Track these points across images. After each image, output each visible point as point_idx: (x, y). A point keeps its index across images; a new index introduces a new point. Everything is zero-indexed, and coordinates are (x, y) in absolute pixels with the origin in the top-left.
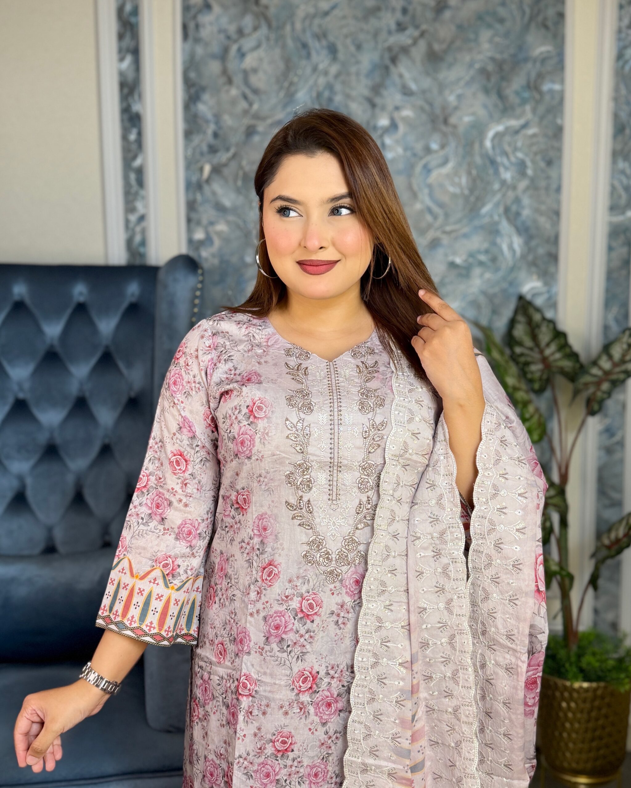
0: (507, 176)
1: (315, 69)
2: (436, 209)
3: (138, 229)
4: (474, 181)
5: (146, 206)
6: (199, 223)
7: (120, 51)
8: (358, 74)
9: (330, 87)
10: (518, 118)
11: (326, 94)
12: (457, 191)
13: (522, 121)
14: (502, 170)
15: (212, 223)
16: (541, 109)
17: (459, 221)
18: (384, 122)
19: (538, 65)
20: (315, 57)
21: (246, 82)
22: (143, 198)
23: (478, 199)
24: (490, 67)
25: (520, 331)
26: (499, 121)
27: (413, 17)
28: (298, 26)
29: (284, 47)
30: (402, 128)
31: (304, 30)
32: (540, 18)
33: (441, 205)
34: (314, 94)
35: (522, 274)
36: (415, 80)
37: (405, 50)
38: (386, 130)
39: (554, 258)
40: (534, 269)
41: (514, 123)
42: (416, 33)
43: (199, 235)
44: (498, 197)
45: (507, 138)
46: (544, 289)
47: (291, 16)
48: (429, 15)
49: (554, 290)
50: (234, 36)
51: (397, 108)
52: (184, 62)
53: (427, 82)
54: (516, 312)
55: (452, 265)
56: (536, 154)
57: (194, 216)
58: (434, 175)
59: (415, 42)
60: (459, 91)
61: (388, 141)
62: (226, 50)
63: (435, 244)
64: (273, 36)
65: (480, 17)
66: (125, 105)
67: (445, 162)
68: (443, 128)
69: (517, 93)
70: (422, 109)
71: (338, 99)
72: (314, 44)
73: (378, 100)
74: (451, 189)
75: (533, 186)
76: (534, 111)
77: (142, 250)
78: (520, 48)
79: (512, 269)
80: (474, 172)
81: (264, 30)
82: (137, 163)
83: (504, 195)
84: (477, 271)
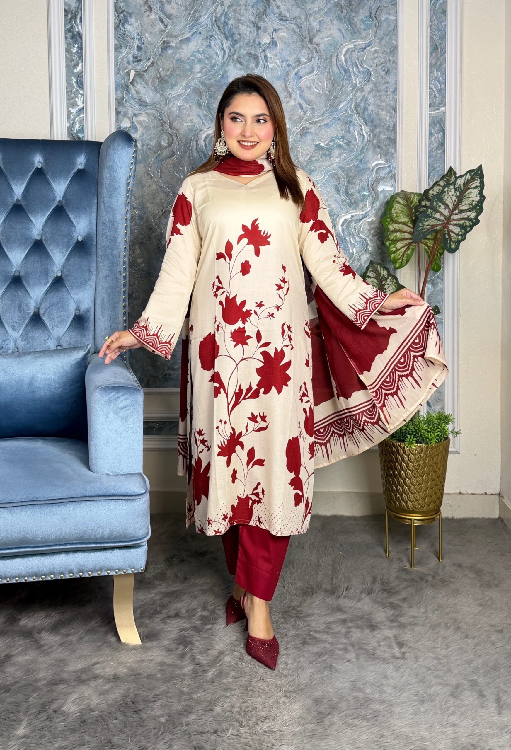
0: (357, 81)
2: (305, 105)
3: (78, 120)
4: (333, 84)
5: (85, 102)
6: (125, 115)
8: (246, 5)
9: (225, 14)
10: (363, 39)
11: (223, 19)
12: (321, 92)
13: (367, 42)
14: (353, 77)
15: (135, 115)
16: (380, 33)
18: (266, 40)
21: (162, 10)
22: (82, 95)
23: (336, 98)
26: (350, 41)
30: (280, 45)
33: (309, 103)
34: (214, 19)
35: (370, 154)
36: (288, 10)
38: (268, 46)
39: (394, 142)
40: (378, 150)
41: (361, 43)
43: (126, 124)
44: (350, 97)
45: (356, 54)
46: (386, 165)
49: (394, 165)
51: (276, 31)
53: (297, 12)
55: (318, 147)
56: (378, 65)
58: (304, 79)
61: (269, 55)
63: (305, 132)
66: (68, 26)
67: (312, 71)
68: (310, 46)
69: (363, 21)
70: (294, 31)
73: (261, 24)
74: (316, 91)
75: (376, 88)
76: (375, 34)
79: (363, 150)
80: (333, 79)
83: (355, 95)
84: (336, 152)
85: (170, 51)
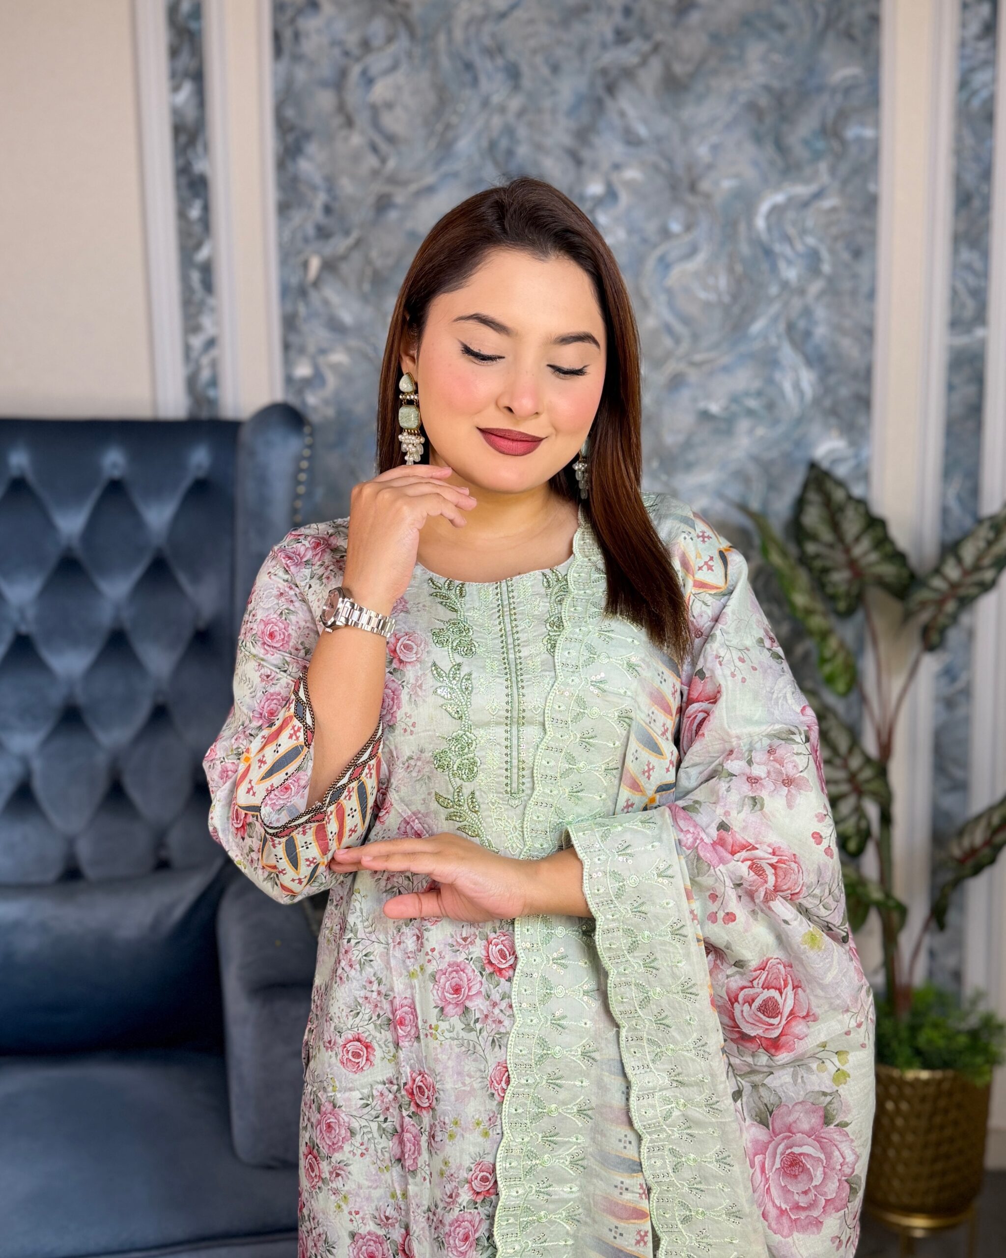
0: (791, 274)
1: (485, 103)
2: (678, 327)
3: (205, 361)
4: (739, 282)
5: (217, 323)
6: (302, 350)
7: (173, 75)
8: (554, 111)
9: (509, 131)
10: (807, 181)
11: (504, 143)
12: (712, 297)
13: (813, 188)
14: (782, 265)
15: (323, 351)
16: (844, 168)
17: (716, 346)
18: (595, 188)
19: (839, 98)
20: (485, 85)
21: (376, 123)
22: (213, 310)
23: (745, 310)
24: (764, 101)
25: (813, 517)
26: (777, 188)
27: (642, 21)
28: (459, 34)
29: (436, 68)
30: (625, 198)
31: (467, 42)
32: (842, 24)
33: (686, 320)
34: (485, 143)
35: (815, 429)
36: (645, 121)
37: (628, 73)
38: (599, 202)
39: (864, 404)
40: (833, 421)
41: (801, 190)
42: (646, 47)
43: (303, 370)
44: (775, 308)
45: (791, 215)
46: (849, 452)
47: (448, 18)
48: (667, 18)
49: (865, 453)
50: (356, 51)
51: (617, 167)
52: (276, 93)
53: (663, 124)
54: (805, 487)
55: (705, 416)
56: (836, 239)
57: (294, 339)
58: (676, 272)
59: (644, 61)
60: (714, 139)
61: (602, 219)
62: (343, 74)
63: (676, 382)
64: (418, 51)
65: (746, 22)
66: (181, 162)
67: (693, 251)
68: (690, 199)
69: (806, 143)
70: (656, 168)
71: (523, 151)
72: (484, 64)
73: (586, 154)
74: (703, 295)
75: (832, 290)
76: (833, 171)
77: (211, 393)
78: (811, 70)
79: (800, 421)
80: (739, 268)
81: (403, 42)
82: (203, 254)
83: (786, 304)
84: (744, 425)
85: (393, 215)
